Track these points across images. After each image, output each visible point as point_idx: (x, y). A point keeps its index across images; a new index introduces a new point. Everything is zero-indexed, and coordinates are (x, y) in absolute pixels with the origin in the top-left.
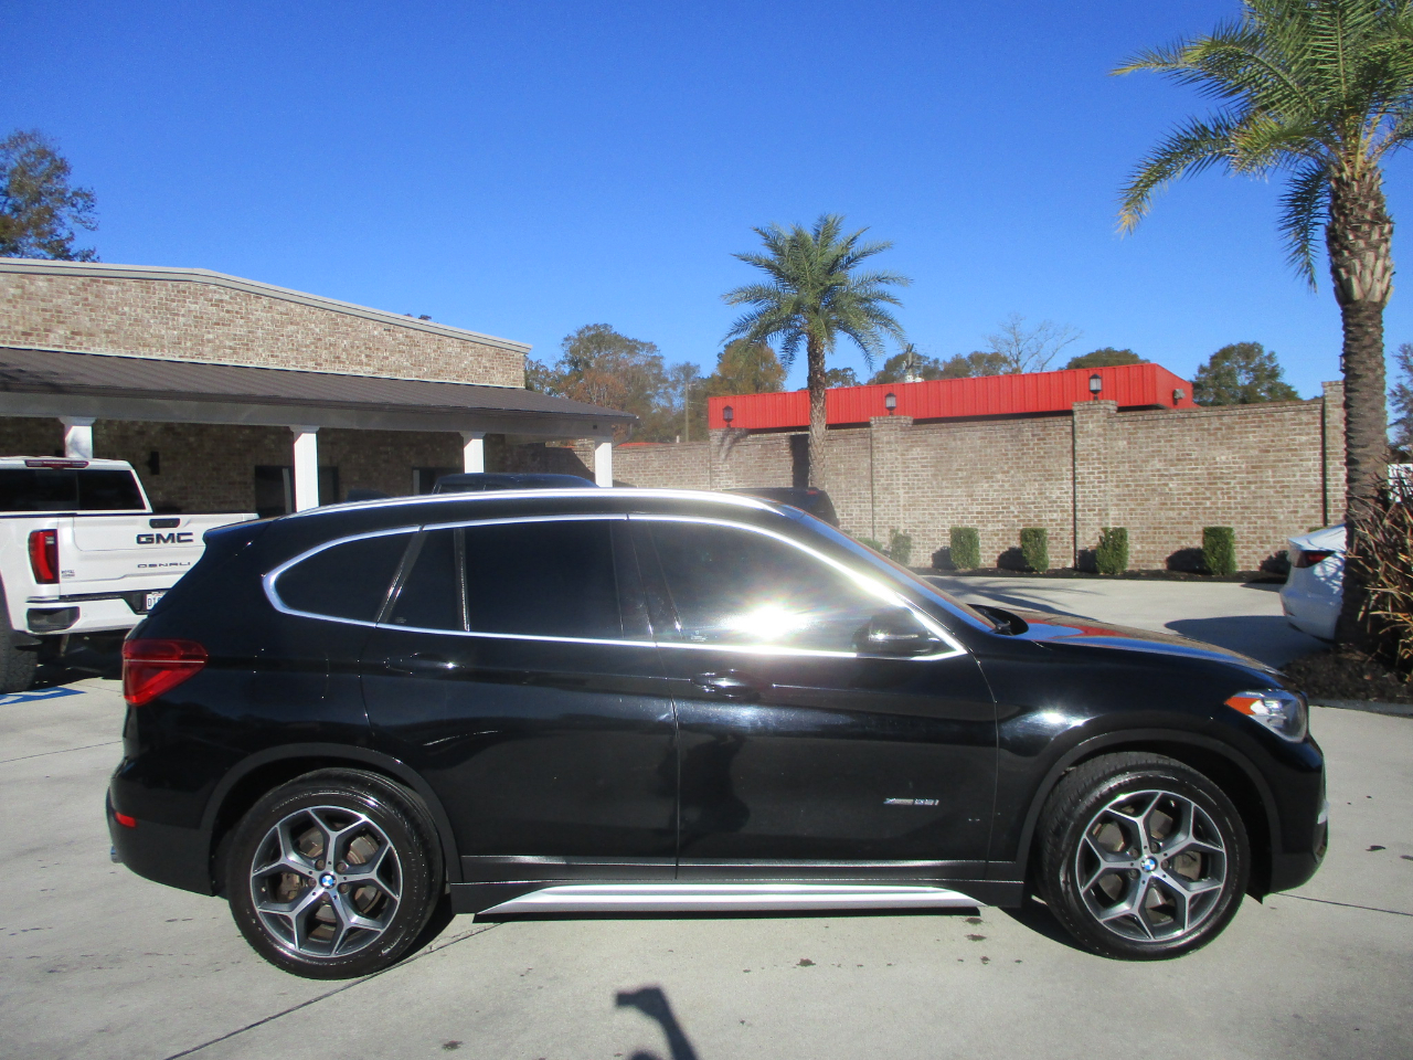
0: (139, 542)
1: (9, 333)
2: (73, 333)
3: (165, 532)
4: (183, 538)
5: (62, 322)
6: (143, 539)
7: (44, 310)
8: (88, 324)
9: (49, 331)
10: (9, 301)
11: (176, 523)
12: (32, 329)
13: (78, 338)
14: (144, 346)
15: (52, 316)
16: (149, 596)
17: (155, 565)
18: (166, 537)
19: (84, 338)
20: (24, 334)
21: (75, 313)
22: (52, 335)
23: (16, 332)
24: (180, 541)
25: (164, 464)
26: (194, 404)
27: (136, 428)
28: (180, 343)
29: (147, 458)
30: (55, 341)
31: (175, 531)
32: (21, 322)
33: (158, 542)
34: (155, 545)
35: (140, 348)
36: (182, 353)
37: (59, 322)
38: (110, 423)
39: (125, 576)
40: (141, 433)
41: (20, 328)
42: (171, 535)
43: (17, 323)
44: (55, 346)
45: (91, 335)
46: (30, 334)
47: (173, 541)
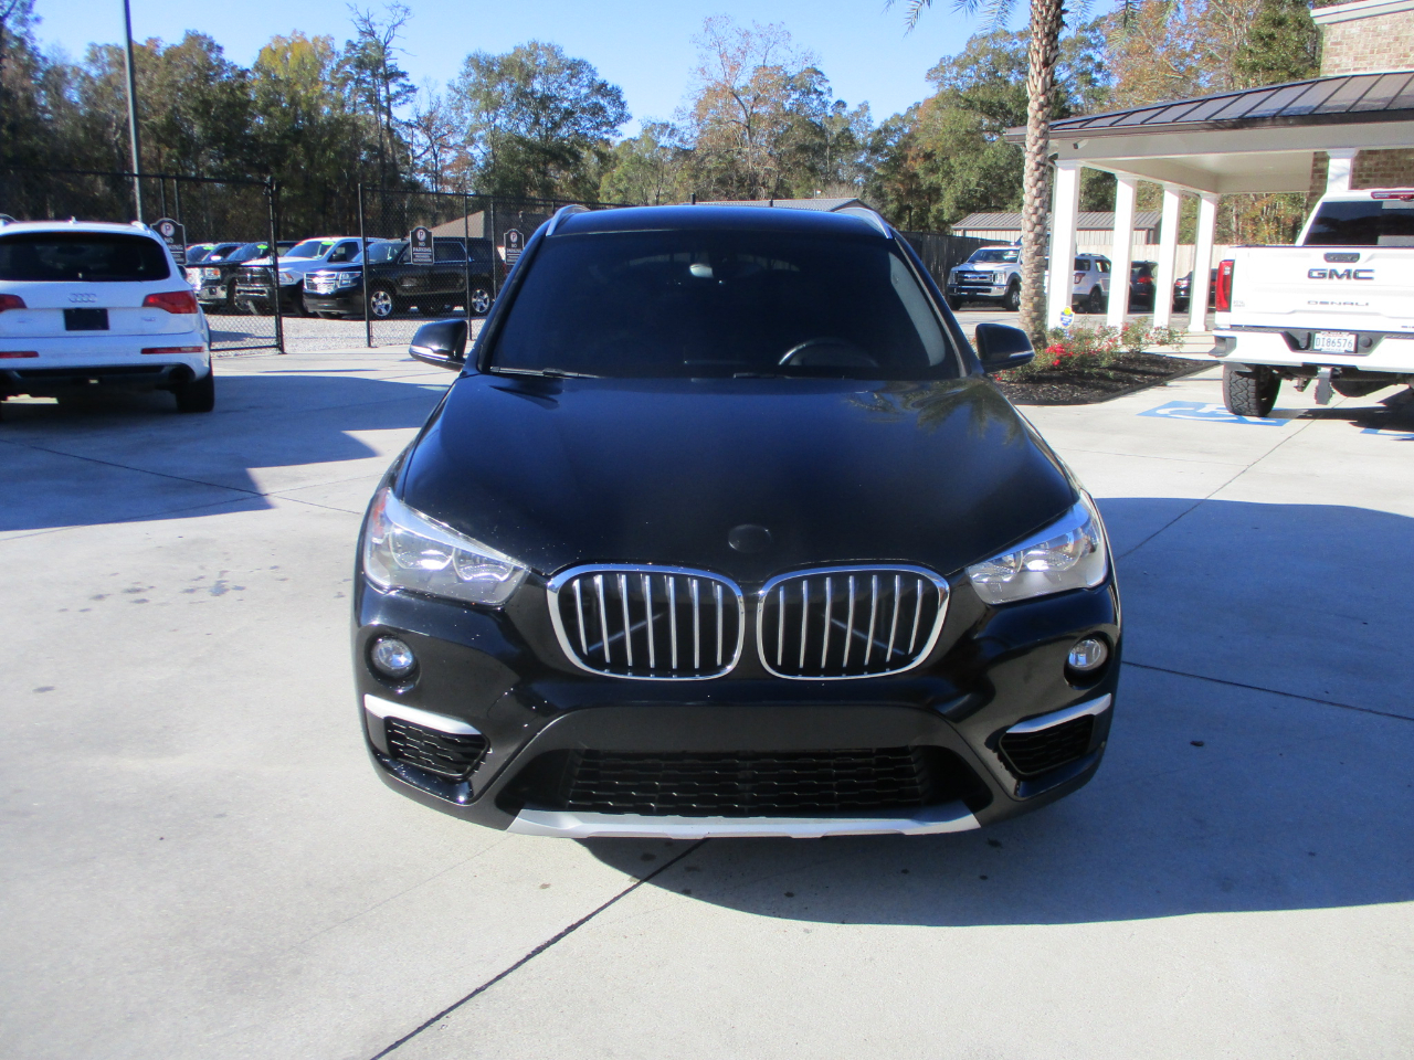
0: (1310, 276)
3: (1341, 267)
4: (1361, 275)
6: (1315, 274)
11: (1355, 257)
16: (1317, 335)
17: (1326, 303)
18: (1340, 273)
24: (1356, 277)
31: (1352, 267)
33: (1331, 277)
34: (1327, 280)
39: (1293, 312)
42: (1348, 272)
47: (1348, 277)
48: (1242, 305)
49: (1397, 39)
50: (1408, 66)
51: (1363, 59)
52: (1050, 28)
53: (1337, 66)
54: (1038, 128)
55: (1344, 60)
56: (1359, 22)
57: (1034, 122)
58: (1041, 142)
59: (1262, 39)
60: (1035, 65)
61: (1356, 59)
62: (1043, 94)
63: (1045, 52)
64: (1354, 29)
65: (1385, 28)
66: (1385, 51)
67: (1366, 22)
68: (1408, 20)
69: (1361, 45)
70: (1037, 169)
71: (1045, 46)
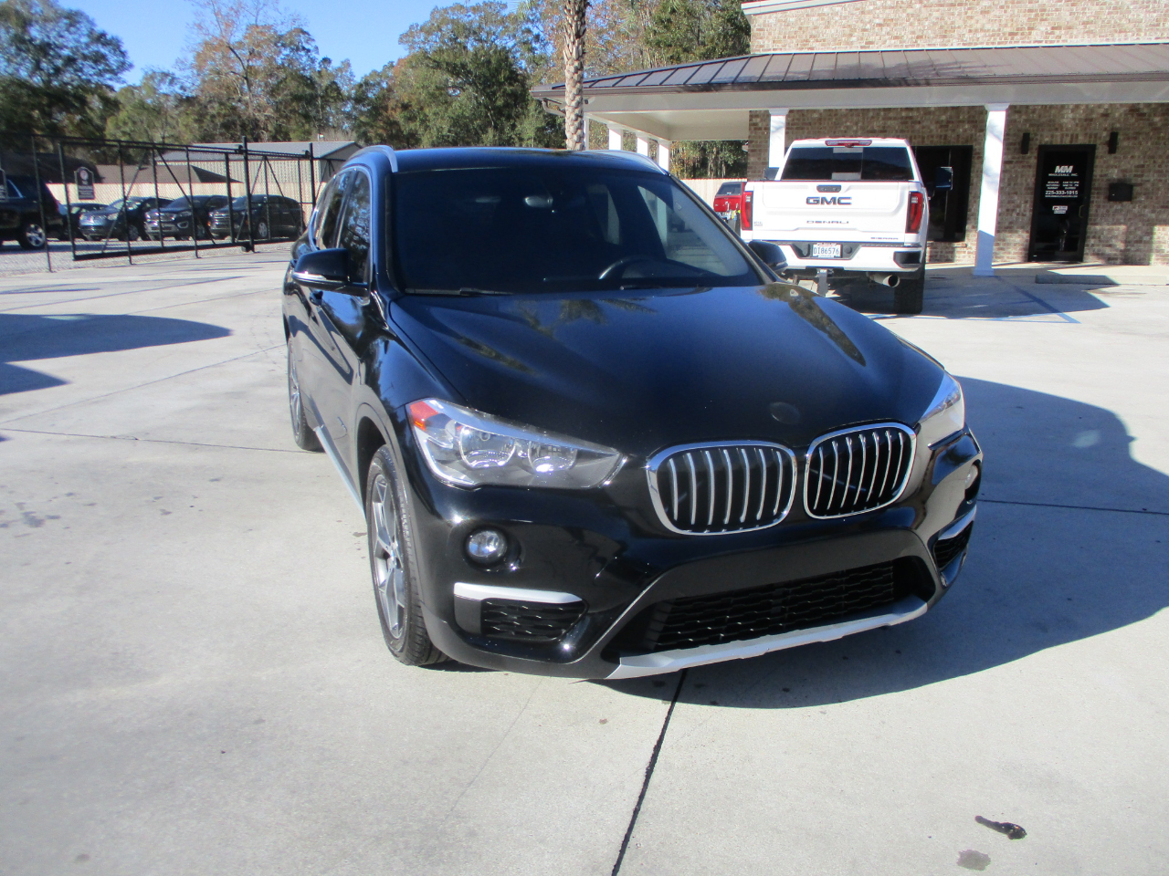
0: (808, 202)
1: (999, 35)
2: (1053, 28)
3: (829, 196)
4: (842, 201)
5: (1045, 20)
6: (811, 201)
7: (1030, 11)
8: (1068, 18)
9: (1032, 29)
10: (1002, 7)
11: (838, 189)
12: (1018, 29)
13: (1057, 32)
14: (1120, 32)
15: (1037, 15)
16: (815, 246)
17: (820, 222)
18: (829, 200)
19: (1063, 32)
20: (1011, 34)
21: (1057, 10)
22: (1034, 32)
23: (1004, 34)
24: (839, 203)
25: (1123, 143)
26: (1108, 84)
27: (1101, 111)
28: (1158, 25)
29: (1108, 139)
30: (1038, 37)
31: (837, 195)
32: (1009, 25)
33: (822, 203)
34: (819, 206)
35: (1116, 35)
36: (1159, 34)
37: (1042, 20)
38: (1077, 107)
39: (797, 229)
40: (1106, 115)
41: (1008, 30)
42: (834, 199)
43: (1006, 25)
44: (1035, 42)
45: (1070, 28)
46: (1016, 34)
47: (834, 203)
48: (760, 224)
49: (800, 28)
50: (809, 49)
51: (779, 42)
52: (579, 7)
53: (762, 46)
54: (574, 87)
55: (766, 42)
56: (774, 15)
57: (571, 82)
58: (578, 98)
59: (663, 22)
60: (569, 36)
61: (774, 42)
62: (577, 59)
63: (577, 26)
64: (772, 19)
65: (792, 20)
66: (793, 37)
67: (779, 15)
68: (807, 15)
69: (777, 31)
70: (576, 120)
71: (577, 21)
